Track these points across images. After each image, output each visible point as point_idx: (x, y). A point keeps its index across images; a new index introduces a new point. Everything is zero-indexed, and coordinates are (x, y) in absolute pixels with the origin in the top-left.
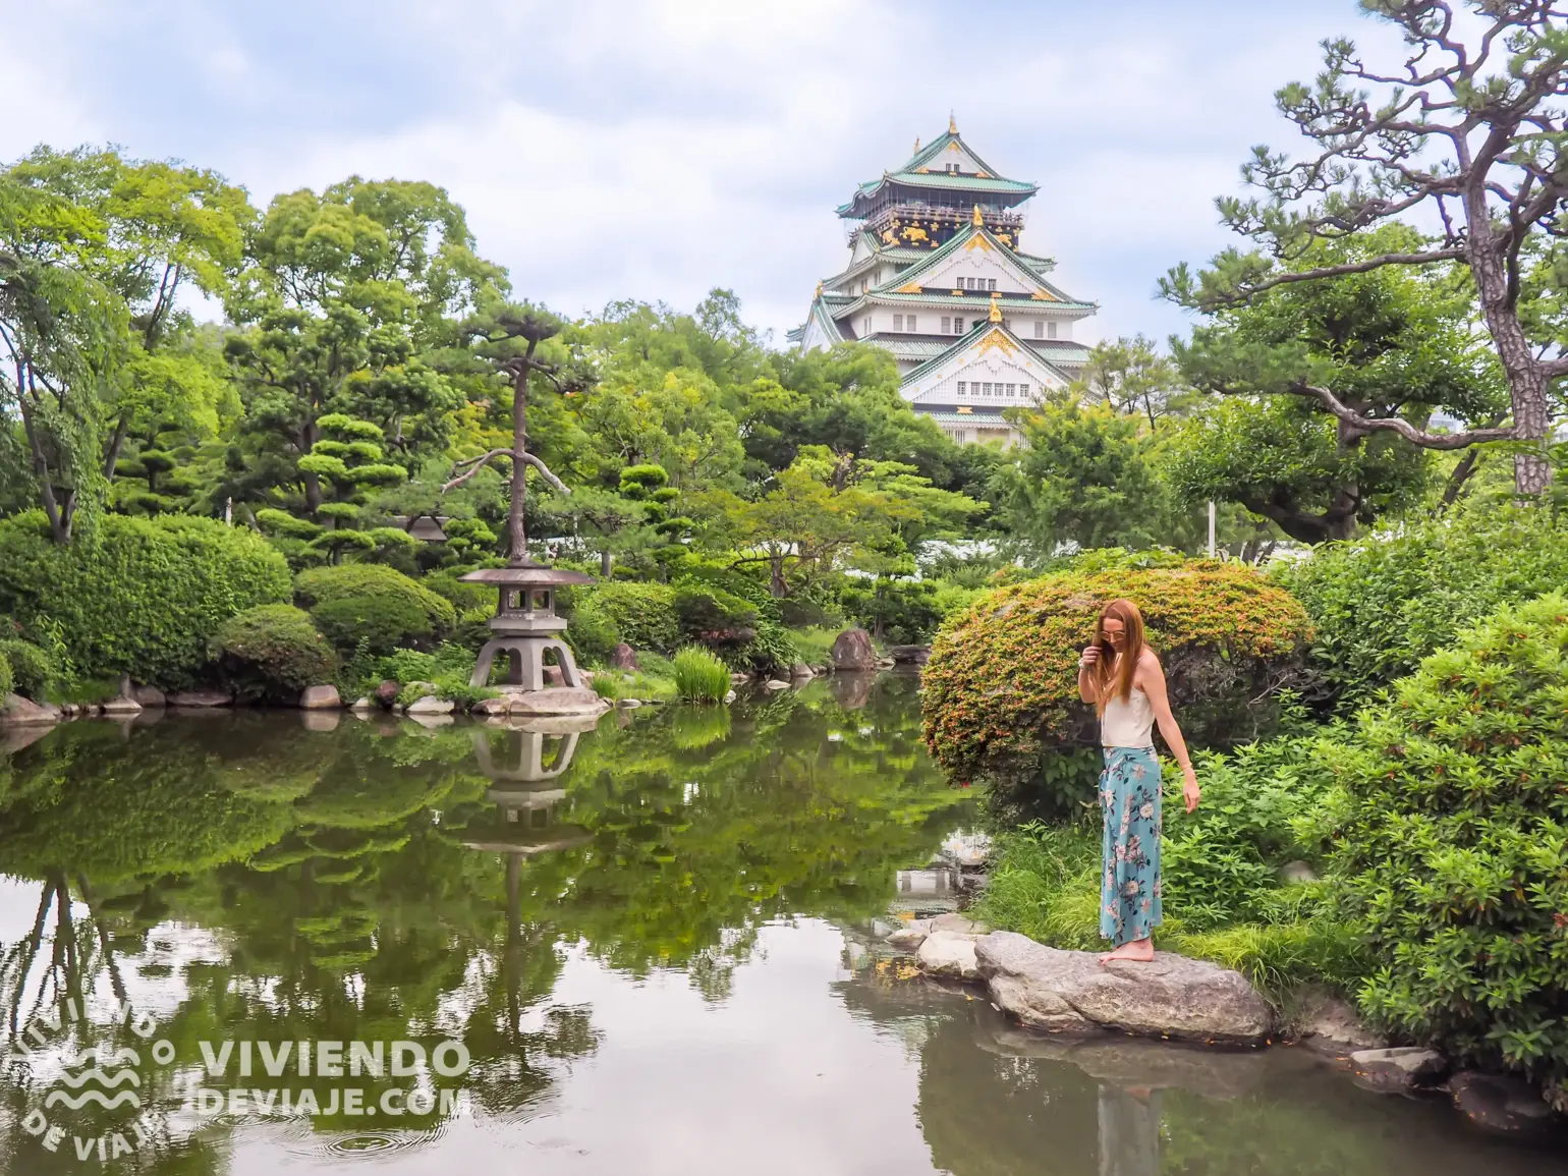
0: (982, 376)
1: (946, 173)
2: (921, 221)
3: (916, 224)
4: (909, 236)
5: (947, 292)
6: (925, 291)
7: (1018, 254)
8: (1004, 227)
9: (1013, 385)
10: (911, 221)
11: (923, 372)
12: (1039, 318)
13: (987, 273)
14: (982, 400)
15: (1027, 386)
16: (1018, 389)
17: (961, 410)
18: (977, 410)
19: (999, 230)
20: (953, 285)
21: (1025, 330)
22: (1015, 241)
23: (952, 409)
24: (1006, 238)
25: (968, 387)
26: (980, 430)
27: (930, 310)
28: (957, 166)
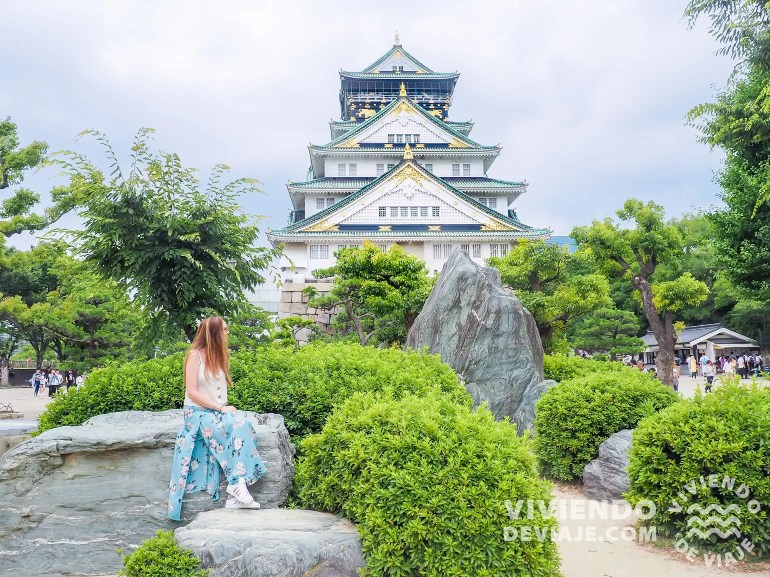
0: (400, 201)
1: (394, 72)
2: (371, 104)
3: (368, 106)
4: (363, 115)
5: (381, 145)
6: (363, 145)
7: (447, 123)
8: (435, 104)
9: (426, 208)
10: (364, 104)
11: (350, 200)
12: (456, 159)
13: (412, 130)
14: (400, 220)
15: (438, 208)
16: (430, 211)
17: (382, 229)
18: (395, 228)
19: (432, 107)
20: (385, 140)
21: (443, 170)
22: (445, 114)
23: (374, 228)
24: (437, 112)
25: (388, 211)
26: (399, 243)
27: (367, 158)
28: (401, 68)
